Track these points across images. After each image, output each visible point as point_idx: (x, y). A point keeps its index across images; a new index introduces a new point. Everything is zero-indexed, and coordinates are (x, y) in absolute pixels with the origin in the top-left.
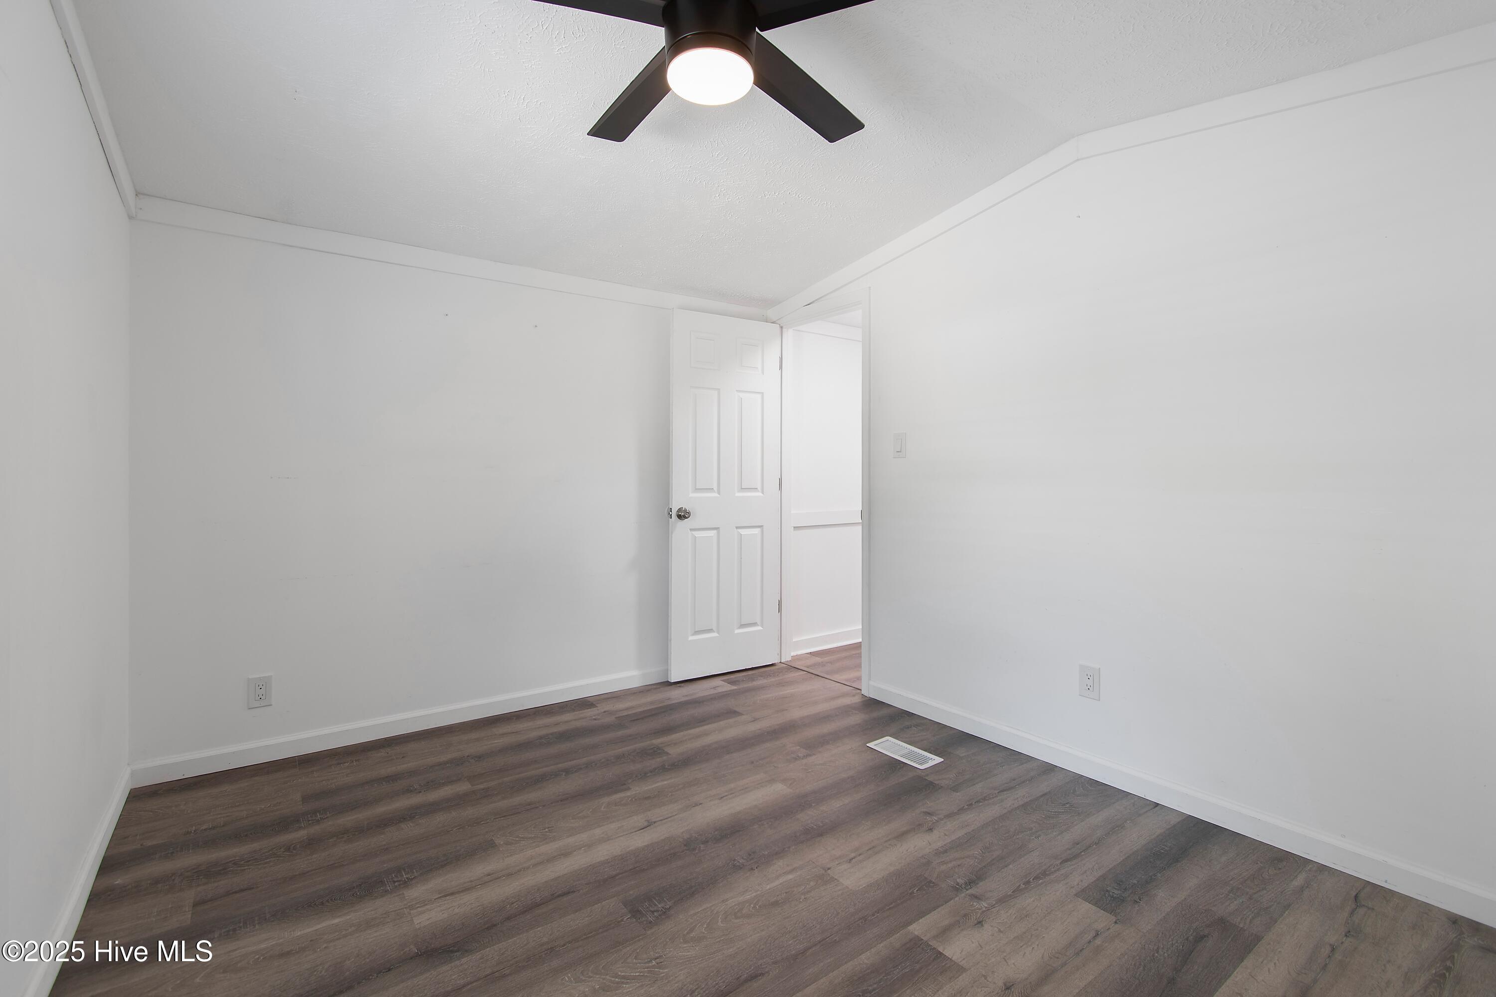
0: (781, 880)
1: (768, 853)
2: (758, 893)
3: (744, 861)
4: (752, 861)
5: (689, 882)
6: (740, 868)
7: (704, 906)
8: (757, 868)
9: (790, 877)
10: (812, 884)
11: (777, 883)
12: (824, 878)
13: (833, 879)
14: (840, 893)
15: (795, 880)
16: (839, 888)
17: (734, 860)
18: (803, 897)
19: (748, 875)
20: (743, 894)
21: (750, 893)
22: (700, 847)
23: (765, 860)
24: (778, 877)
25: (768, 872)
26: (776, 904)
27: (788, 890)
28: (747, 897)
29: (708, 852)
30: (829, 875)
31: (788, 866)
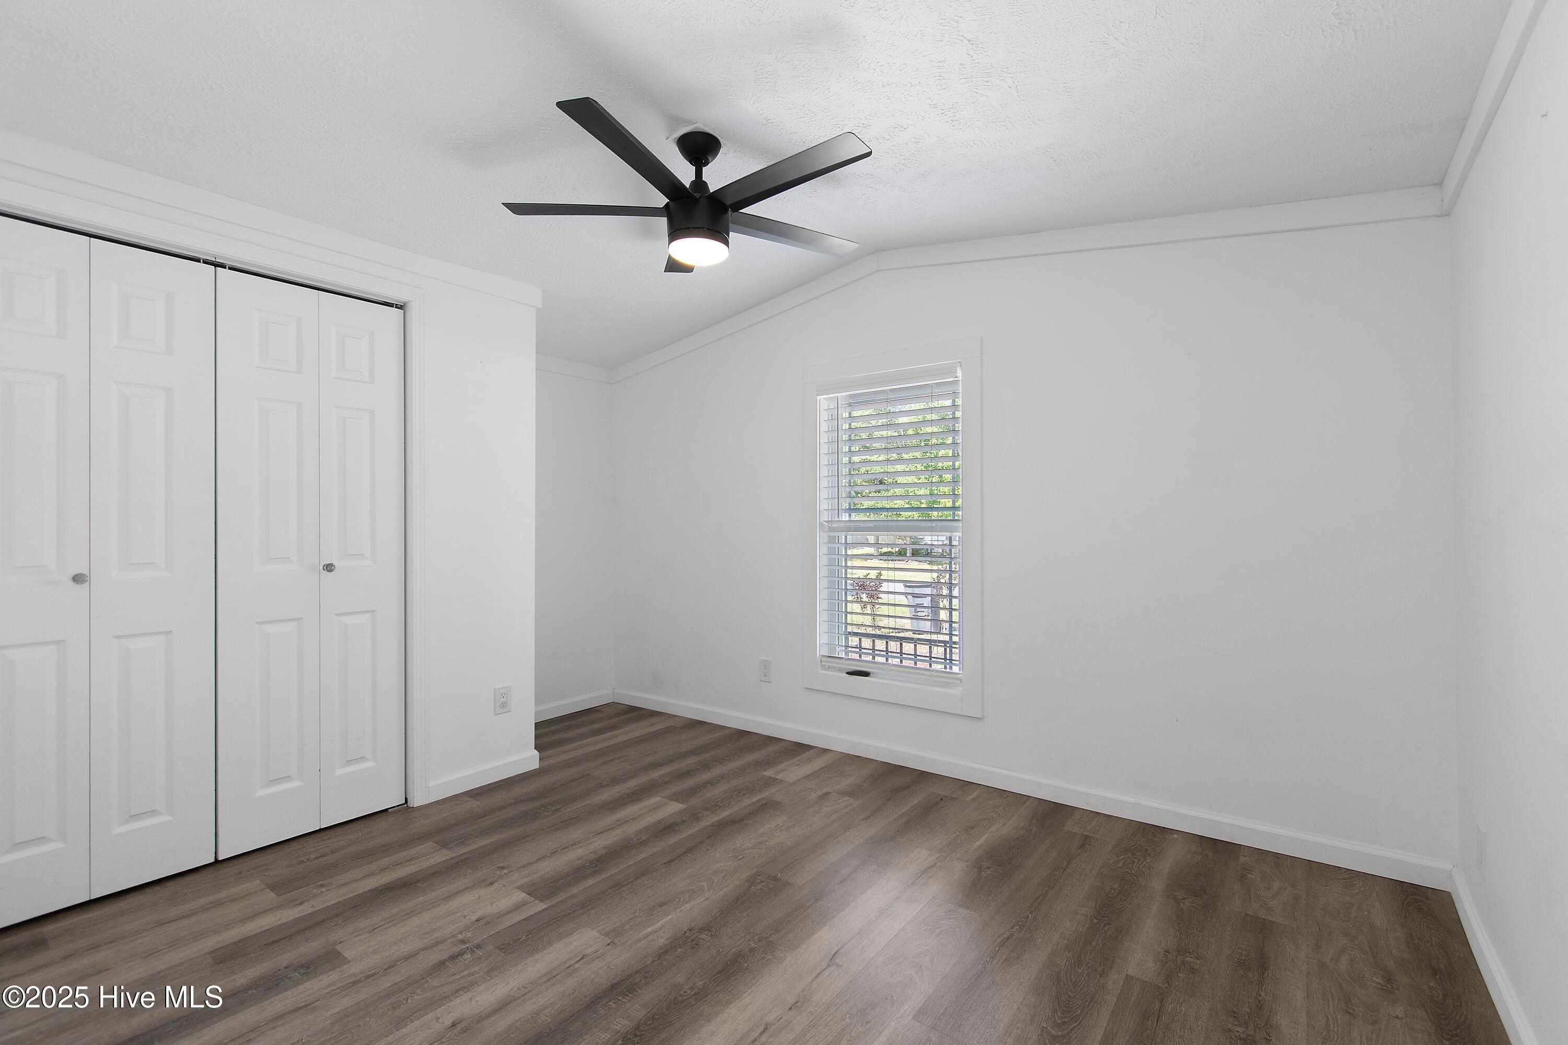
0: (659, 924)
1: (676, 950)
2: (679, 911)
3: (701, 937)
4: (693, 938)
5: (746, 908)
6: (702, 930)
7: (722, 893)
8: (686, 932)
9: (650, 929)
10: (627, 927)
11: (662, 922)
12: (614, 935)
13: (606, 935)
14: (601, 924)
15: (644, 927)
16: (601, 928)
17: (711, 936)
18: (637, 914)
19: (693, 924)
20: (692, 907)
21: (686, 909)
22: (755, 943)
23: (679, 942)
24: (662, 926)
25: (673, 930)
26: (662, 905)
27: (652, 917)
28: (688, 906)
29: (743, 939)
30: (609, 938)
31: (653, 940)
